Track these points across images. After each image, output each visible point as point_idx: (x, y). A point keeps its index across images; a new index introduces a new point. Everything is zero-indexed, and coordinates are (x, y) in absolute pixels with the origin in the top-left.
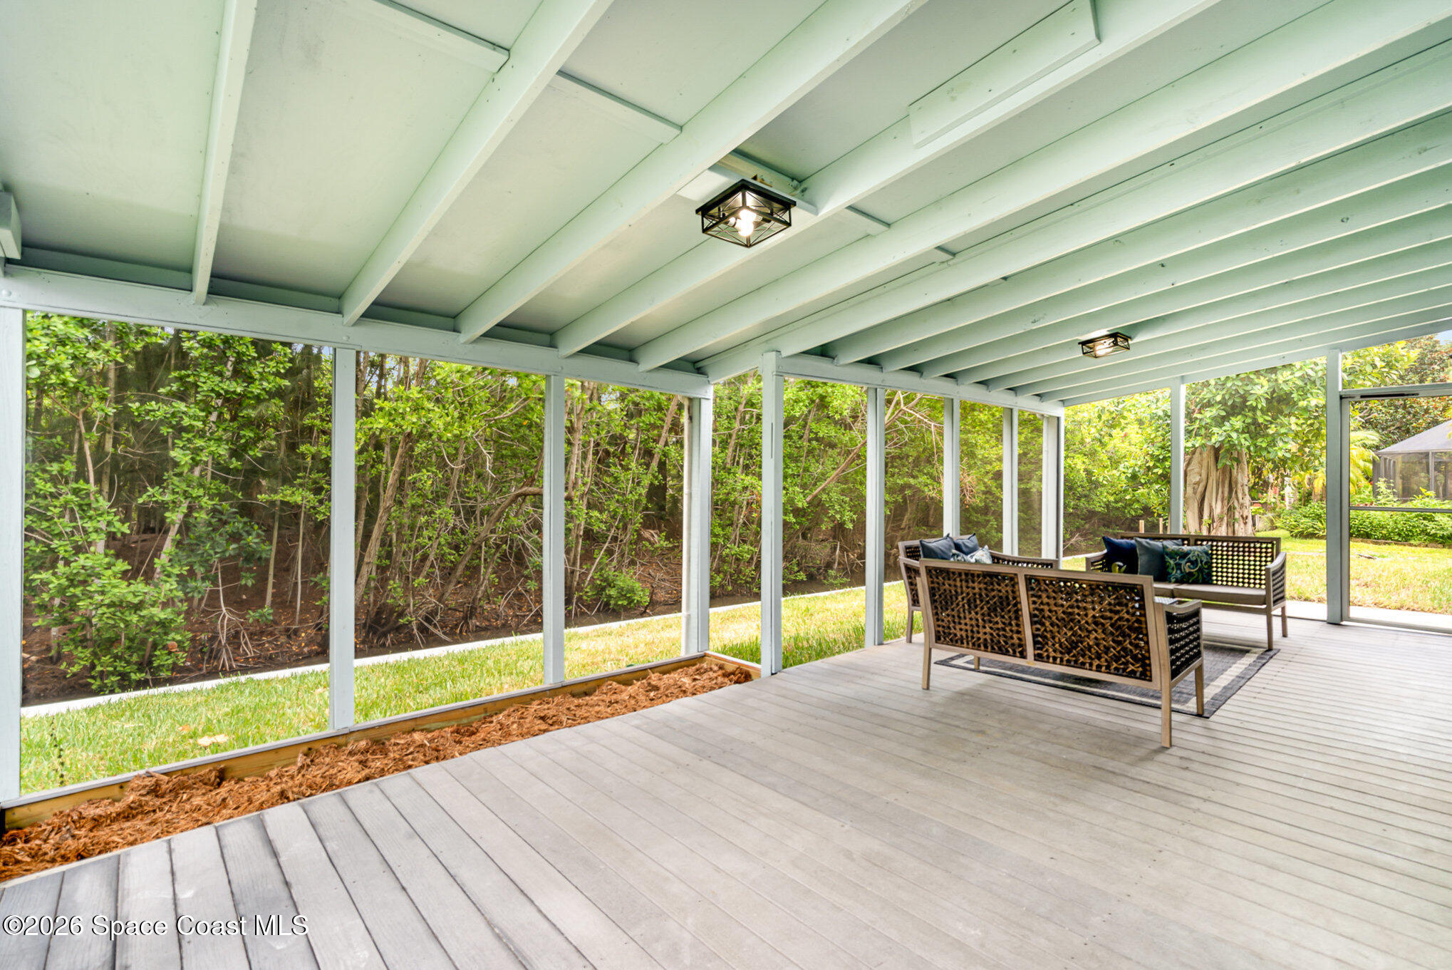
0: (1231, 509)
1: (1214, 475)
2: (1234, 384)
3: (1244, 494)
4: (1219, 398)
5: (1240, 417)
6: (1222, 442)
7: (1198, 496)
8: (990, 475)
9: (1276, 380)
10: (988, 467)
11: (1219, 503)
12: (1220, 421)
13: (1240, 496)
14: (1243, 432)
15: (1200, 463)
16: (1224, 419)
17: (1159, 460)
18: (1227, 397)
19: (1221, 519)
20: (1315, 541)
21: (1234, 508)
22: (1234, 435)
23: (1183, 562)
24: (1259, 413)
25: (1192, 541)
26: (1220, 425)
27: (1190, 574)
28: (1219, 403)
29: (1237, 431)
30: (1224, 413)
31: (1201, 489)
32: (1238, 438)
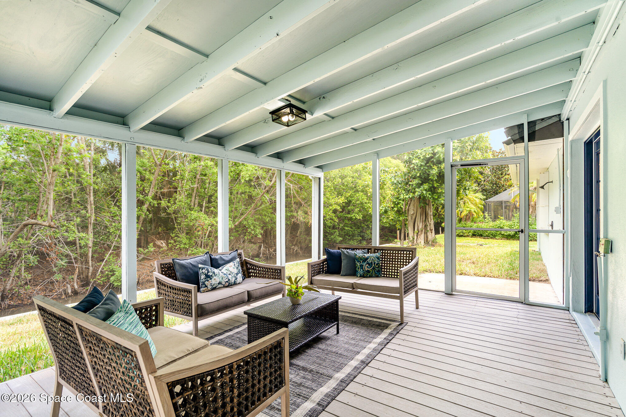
0: (426, 226)
1: (419, 211)
2: (424, 168)
3: (431, 219)
4: (418, 175)
5: (427, 184)
6: (420, 195)
7: (413, 220)
8: (331, 211)
9: (441, 167)
10: (331, 207)
11: (421, 223)
12: (419, 186)
13: (429, 220)
14: (429, 191)
15: (414, 205)
16: (422, 184)
17: (396, 204)
18: (422, 174)
19: (422, 231)
20: (463, 238)
21: (427, 226)
22: (424, 192)
23: (364, 264)
24: (435, 182)
25: (373, 250)
26: (419, 187)
27: (368, 271)
28: (419, 177)
29: (426, 190)
30: (420, 182)
31: (414, 217)
32: (426, 194)
